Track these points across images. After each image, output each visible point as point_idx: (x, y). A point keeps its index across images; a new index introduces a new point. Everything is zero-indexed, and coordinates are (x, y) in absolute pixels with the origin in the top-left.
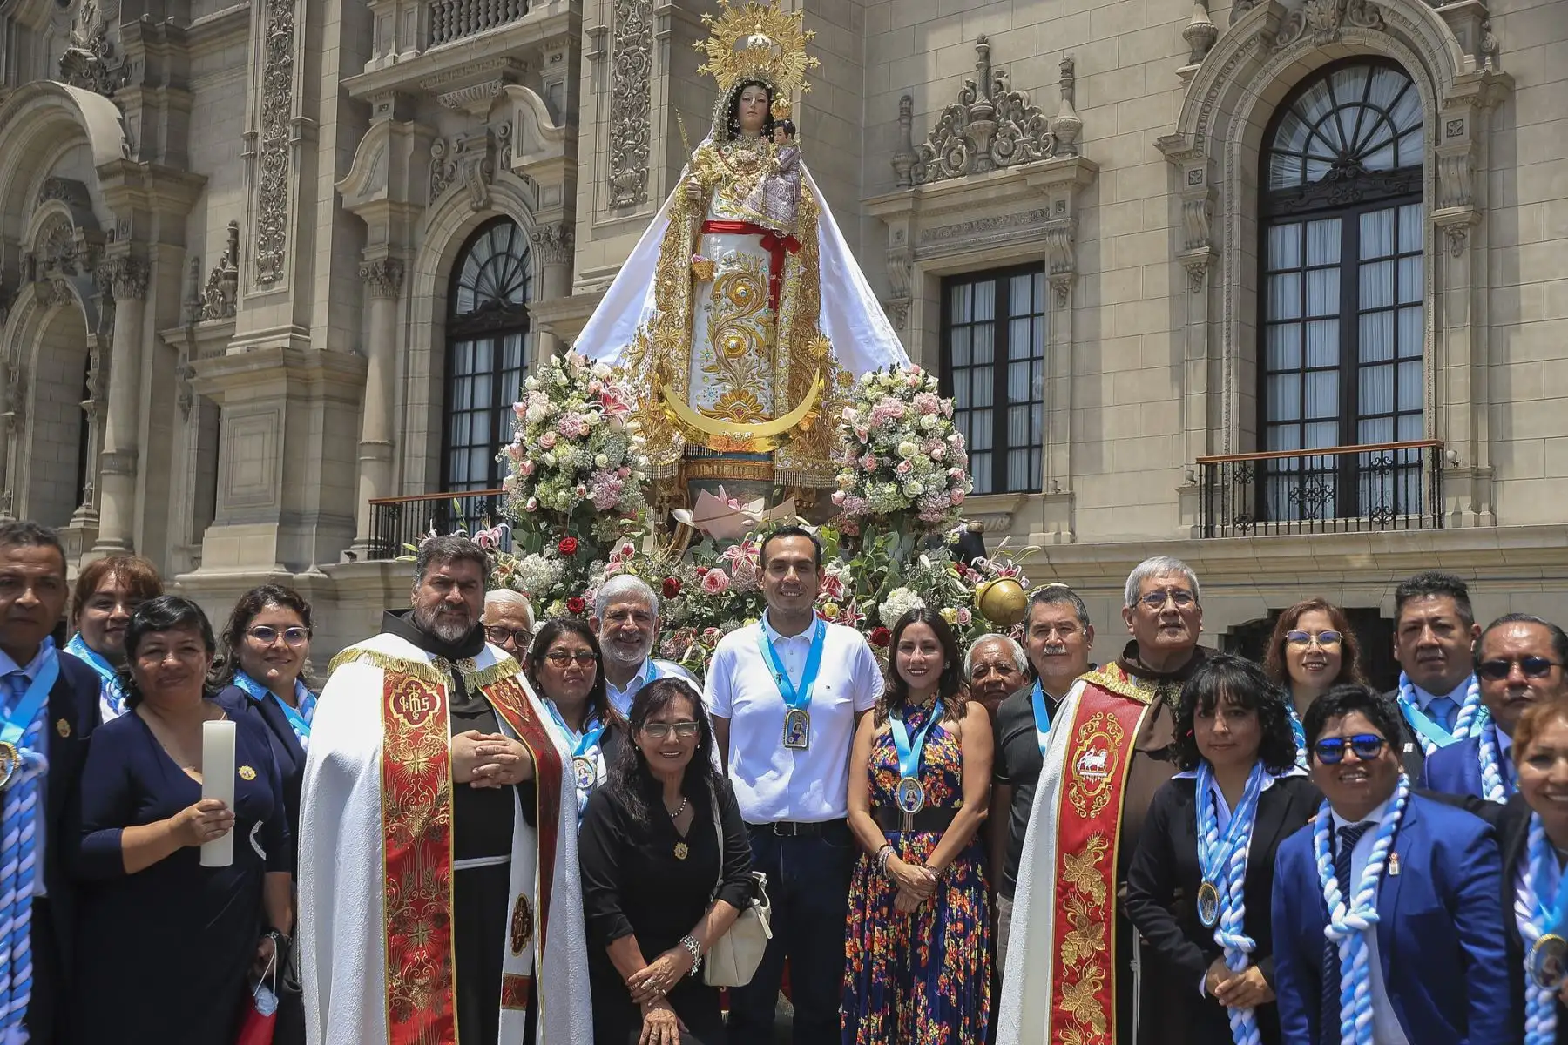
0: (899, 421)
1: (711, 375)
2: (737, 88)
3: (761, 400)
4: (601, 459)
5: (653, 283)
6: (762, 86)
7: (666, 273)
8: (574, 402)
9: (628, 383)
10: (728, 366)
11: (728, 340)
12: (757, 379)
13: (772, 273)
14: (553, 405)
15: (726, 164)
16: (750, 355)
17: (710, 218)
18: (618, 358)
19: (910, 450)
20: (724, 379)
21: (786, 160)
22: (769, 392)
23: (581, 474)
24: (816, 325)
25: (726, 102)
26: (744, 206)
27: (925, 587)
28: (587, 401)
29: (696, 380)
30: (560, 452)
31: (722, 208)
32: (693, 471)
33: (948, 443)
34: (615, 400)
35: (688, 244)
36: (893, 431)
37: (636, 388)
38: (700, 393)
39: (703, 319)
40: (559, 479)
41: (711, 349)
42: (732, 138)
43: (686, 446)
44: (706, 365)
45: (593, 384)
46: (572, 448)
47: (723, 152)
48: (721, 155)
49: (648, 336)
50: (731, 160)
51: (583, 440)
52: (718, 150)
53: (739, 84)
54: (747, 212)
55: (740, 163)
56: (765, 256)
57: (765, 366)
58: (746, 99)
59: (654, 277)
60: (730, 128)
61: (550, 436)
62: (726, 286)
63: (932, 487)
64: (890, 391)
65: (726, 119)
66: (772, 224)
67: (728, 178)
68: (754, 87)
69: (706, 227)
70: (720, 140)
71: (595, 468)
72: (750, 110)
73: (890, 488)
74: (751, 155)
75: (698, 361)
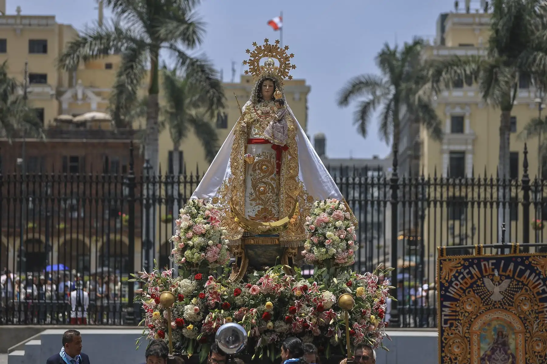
0: (327, 223)
1: (253, 202)
2: (261, 81)
3: (274, 212)
4: (210, 242)
5: (229, 163)
6: (271, 80)
7: (234, 160)
8: (199, 219)
9: (221, 204)
10: (260, 199)
11: (260, 187)
12: (272, 203)
13: (277, 160)
14: (191, 222)
15: (257, 114)
16: (269, 194)
17: (251, 137)
18: (216, 194)
19: (330, 236)
20: (259, 204)
21: (280, 116)
22: (277, 208)
23: (203, 248)
24: (297, 179)
25: (256, 87)
26: (264, 133)
27: (335, 291)
28: (204, 219)
29: (248, 205)
30: (195, 240)
31: (256, 133)
32: (247, 242)
33: (347, 231)
34: (215, 219)
35: (243, 148)
36: (325, 227)
37: (224, 206)
38: (249, 210)
39: (249, 179)
40: (195, 250)
41: (253, 191)
42: (259, 101)
43: (245, 232)
44: (251, 198)
45: (207, 212)
46: (200, 238)
47: (256, 108)
48: (255, 109)
49: (228, 185)
50: (259, 112)
51: (203, 235)
52: (254, 107)
53: (261, 79)
54: (266, 135)
55: (262, 113)
56: (274, 152)
57: (275, 198)
58: (265, 86)
59: (230, 160)
60: (258, 97)
61: (190, 234)
62: (258, 165)
63: (340, 250)
64: (324, 210)
65: (257, 94)
66: (276, 142)
67: (258, 121)
68: (268, 81)
69: (250, 141)
70: (254, 103)
71: (208, 245)
72: (266, 90)
73: (324, 250)
74: (268, 109)
75: (248, 197)
